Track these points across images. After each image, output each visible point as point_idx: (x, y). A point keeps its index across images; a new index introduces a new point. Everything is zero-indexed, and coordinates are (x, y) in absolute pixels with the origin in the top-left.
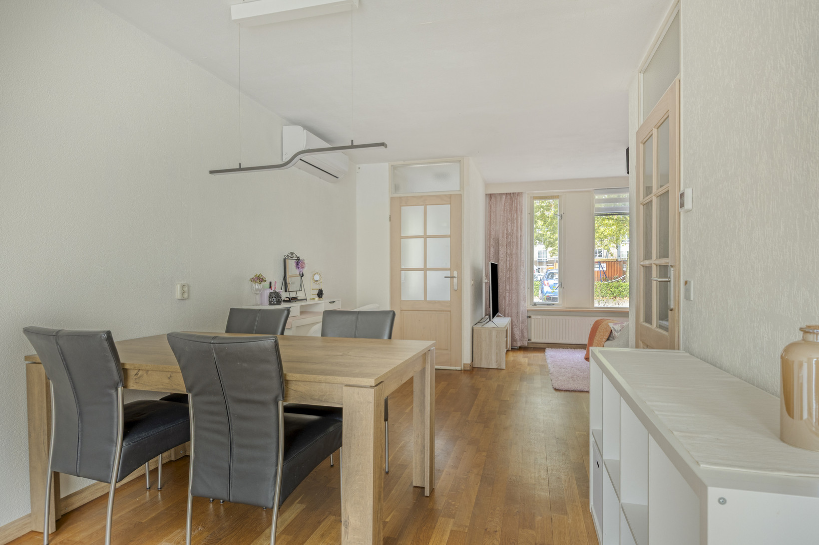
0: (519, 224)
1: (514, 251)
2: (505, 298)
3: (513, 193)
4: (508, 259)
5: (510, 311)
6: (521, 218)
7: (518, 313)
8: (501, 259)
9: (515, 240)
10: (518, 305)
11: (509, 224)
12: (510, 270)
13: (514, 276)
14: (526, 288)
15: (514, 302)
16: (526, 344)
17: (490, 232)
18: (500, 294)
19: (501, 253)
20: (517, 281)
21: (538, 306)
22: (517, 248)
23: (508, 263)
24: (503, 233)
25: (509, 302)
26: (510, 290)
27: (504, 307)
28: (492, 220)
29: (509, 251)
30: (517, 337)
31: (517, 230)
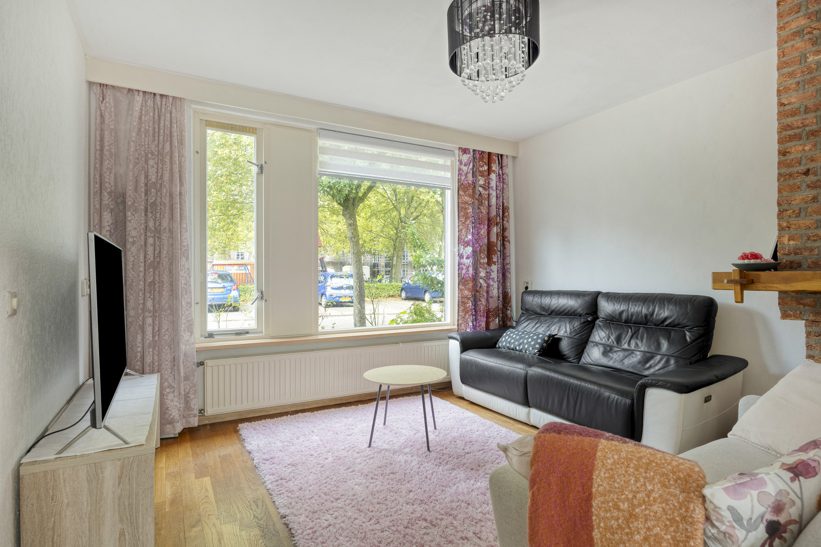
0: (176, 169)
1: (165, 223)
2: (142, 329)
3: (162, 96)
4: (151, 241)
5: (156, 358)
6: (181, 156)
7: (174, 360)
8: (131, 240)
9: (166, 200)
10: (174, 343)
11: (151, 162)
12: (156, 265)
13: (165, 278)
14: (193, 304)
15: (166, 337)
16: (195, 422)
17: (101, 176)
18: (130, 320)
19: (130, 226)
20: (172, 291)
21: (216, 337)
22: (172, 218)
23: (150, 250)
24: (137, 181)
25: (153, 337)
26: (155, 311)
27: (139, 349)
28: (107, 148)
29: (151, 224)
30: (174, 413)
31: (171, 180)
